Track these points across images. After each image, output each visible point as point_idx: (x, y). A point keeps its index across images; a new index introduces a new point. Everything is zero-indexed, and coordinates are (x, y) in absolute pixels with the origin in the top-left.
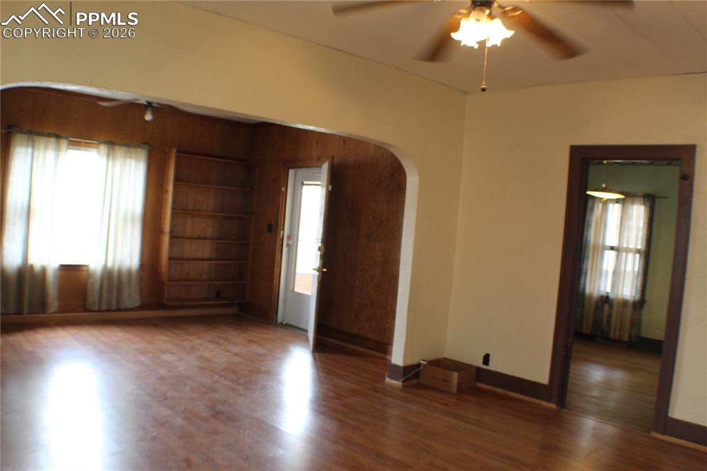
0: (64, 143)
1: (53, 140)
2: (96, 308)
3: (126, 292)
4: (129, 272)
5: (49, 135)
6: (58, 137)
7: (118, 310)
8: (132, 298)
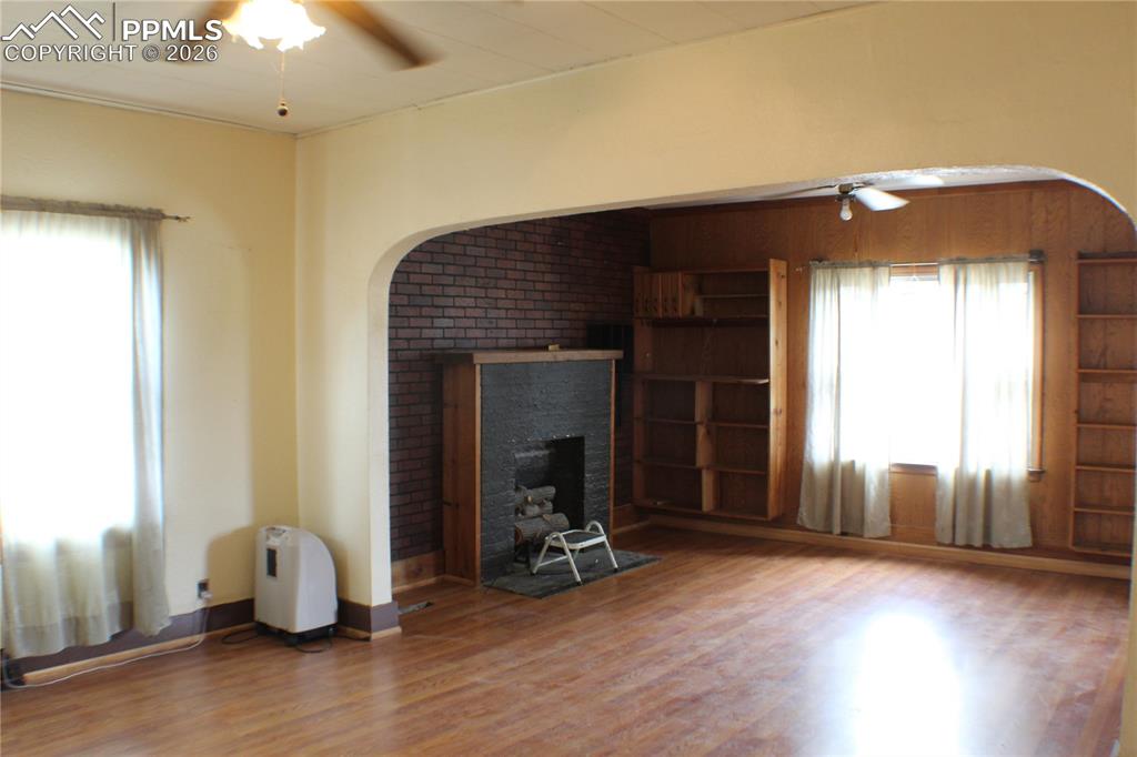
0: (883, 272)
1: (867, 270)
2: (948, 541)
3: (1000, 519)
4: (1008, 483)
5: (861, 265)
6: (874, 265)
7: (987, 547)
8: (1014, 530)
